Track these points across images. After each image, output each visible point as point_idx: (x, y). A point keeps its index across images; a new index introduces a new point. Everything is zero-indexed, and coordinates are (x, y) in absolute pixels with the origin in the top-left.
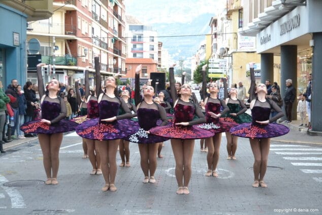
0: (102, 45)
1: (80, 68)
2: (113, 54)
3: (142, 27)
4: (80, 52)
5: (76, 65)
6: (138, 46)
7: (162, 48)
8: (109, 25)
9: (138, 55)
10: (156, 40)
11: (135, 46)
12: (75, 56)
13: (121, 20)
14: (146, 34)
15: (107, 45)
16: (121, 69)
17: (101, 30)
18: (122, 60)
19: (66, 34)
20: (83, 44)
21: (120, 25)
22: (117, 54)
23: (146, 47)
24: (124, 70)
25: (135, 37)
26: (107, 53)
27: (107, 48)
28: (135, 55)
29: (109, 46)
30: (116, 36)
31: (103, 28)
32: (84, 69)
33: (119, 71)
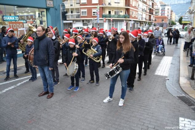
0: (143, 11)
1: (130, 19)
2: (148, 14)
3: (165, 5)
4: (131, 13)
5: (129, 18)
6: (163, 12)
8: (147, 3)
9: (163, 15)
11: (162, 12)
12: (129, 14)
13: (153, 1)
14: (166, 8)
15: (146, 11)
16: (153, 20)
17: (143, 5)
18: (153, 16)
19: (126, 6)
21: (153, 4)
22: (151, 14)
23: (166, 12)
24: (154, 20)
25: (162, 9)
26: (146, 14)
28: (162, 15)
29: (147, 11)
30: (151, 7)
31: (144, 4)
32: (132, 19)
33: (151, 20)
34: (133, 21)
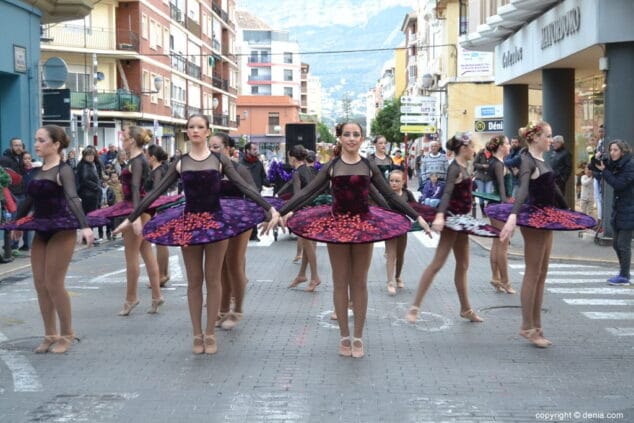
0: (191, 69)
1: (147, 116)
2: (211, 87)
3: (269, 35)
4: (148, 83)
5: (139, 110)
6: (262, 73)
7: (309, 76)
8: (204, 31)
9: (261, 90)
10: (297, 60)
11: (255, 72)
12: (138, 92)
13: (227, 20)
14: (277, 48)
15: (200, 69)
16: (228, 117)
17: (188, 39)
18: (230, 99)
19: (118, 48)
20: (153, 68)
21: (224, 31)
22: (219, 87)
23: (277, 74)
24: (233, 118)
25: (254, 54)
26: (201, 86)
27: (200, 76)
28: (255, 90)
29: (204, 72)
30: (218, 52)
31: (192, 36)
32: (156, 118)
33: (224, 121)
34: (162, 124)
